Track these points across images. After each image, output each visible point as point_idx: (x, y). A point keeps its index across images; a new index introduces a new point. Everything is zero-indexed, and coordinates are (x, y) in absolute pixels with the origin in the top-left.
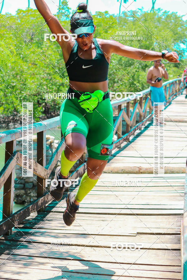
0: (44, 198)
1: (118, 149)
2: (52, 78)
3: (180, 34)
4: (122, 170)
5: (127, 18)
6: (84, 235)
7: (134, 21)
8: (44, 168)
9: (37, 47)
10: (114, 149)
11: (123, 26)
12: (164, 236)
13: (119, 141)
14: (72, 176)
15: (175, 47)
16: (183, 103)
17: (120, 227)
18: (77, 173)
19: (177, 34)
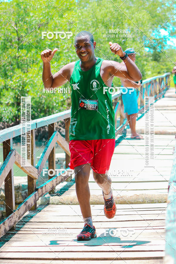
3: (159, 16)
11: (83, 8)
14: (20, 210)
16: (164, 108)
18: (25, 206)
19: (156, 16)
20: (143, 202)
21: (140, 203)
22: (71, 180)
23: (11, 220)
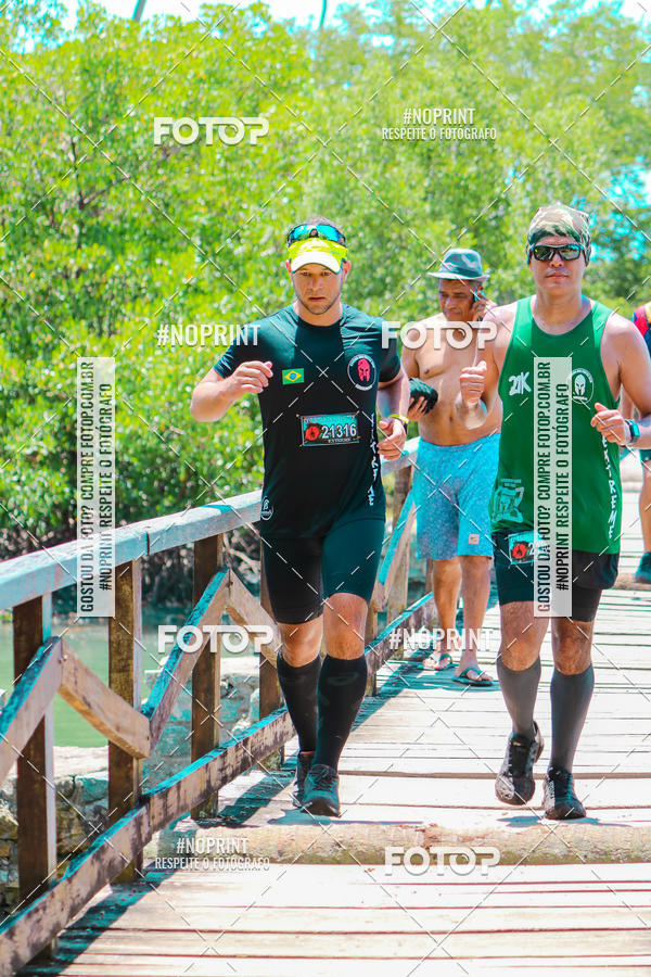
3: (640, 120)
4: (338, 845)
5: (362, 38)
7: (400, 56)
11: (339, 83)
14: (75, 881)
18: (97, 865)
19: (626, 119)
20: (568, 859)
22: (281, 764)
23: (39, 921)
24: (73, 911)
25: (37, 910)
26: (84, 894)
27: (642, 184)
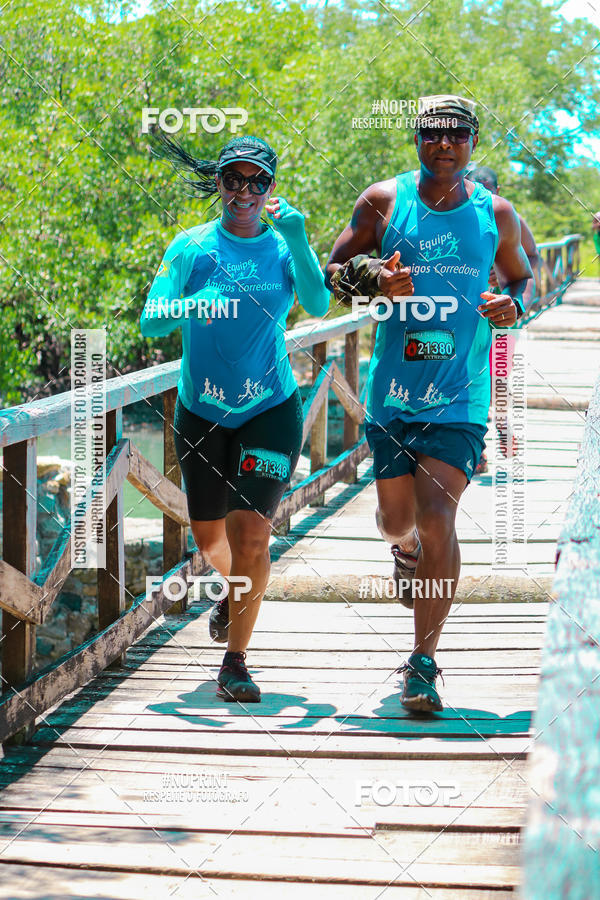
0: (29, 693)
1: (314, 511)
2: (69, 238)
3: (554, 74)
4: (327, 588)
5: (355, 12)
6: (177, 834)
7: (383, 26)
8: (29, 581)
9: (13, 122)
10: (298, 509)
11: (338, 45)
12: (478, 835)
13: (318, 479)
14: (138, 612)
15: (537, 123)
16: (561, 335)
17: (314, 804)
18: (154, 601)
19: (544, 72)
20: (491, 599)
21: (482, 601)
22: (288, 532)
23: (112, 640)
24: (137, 634)
25: (111, 632)
26: (145, 621)
27: (554, 120)
